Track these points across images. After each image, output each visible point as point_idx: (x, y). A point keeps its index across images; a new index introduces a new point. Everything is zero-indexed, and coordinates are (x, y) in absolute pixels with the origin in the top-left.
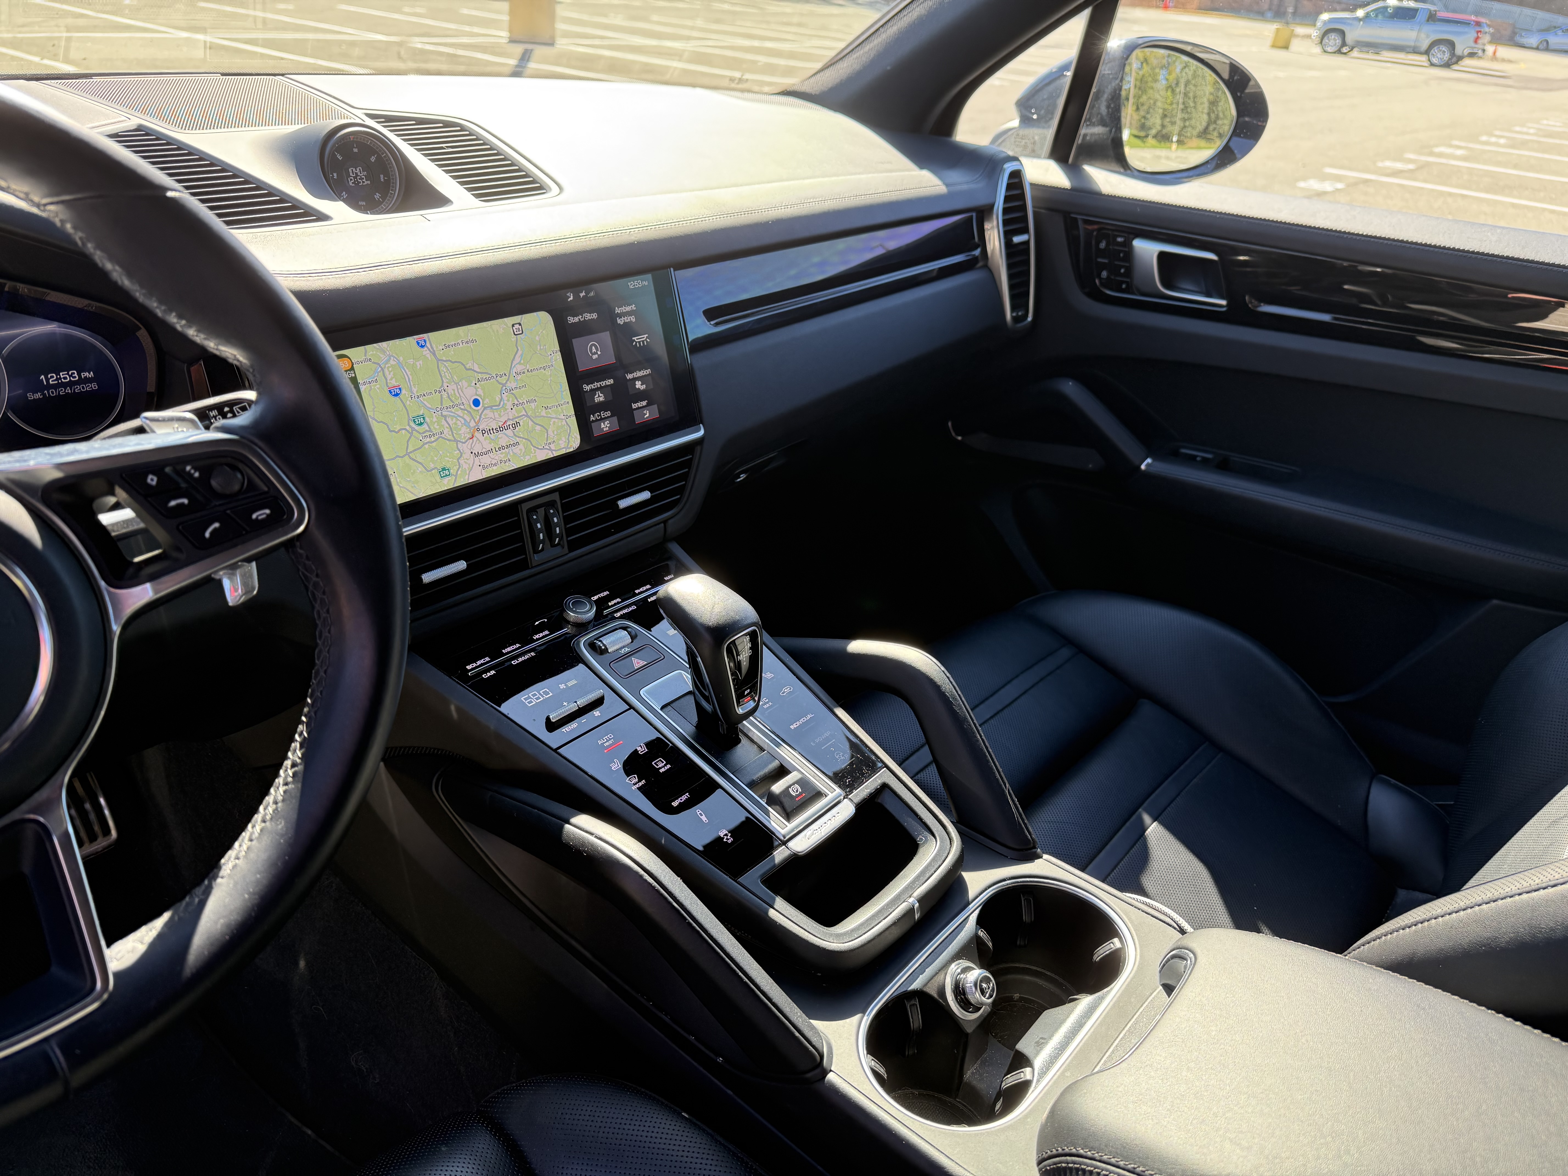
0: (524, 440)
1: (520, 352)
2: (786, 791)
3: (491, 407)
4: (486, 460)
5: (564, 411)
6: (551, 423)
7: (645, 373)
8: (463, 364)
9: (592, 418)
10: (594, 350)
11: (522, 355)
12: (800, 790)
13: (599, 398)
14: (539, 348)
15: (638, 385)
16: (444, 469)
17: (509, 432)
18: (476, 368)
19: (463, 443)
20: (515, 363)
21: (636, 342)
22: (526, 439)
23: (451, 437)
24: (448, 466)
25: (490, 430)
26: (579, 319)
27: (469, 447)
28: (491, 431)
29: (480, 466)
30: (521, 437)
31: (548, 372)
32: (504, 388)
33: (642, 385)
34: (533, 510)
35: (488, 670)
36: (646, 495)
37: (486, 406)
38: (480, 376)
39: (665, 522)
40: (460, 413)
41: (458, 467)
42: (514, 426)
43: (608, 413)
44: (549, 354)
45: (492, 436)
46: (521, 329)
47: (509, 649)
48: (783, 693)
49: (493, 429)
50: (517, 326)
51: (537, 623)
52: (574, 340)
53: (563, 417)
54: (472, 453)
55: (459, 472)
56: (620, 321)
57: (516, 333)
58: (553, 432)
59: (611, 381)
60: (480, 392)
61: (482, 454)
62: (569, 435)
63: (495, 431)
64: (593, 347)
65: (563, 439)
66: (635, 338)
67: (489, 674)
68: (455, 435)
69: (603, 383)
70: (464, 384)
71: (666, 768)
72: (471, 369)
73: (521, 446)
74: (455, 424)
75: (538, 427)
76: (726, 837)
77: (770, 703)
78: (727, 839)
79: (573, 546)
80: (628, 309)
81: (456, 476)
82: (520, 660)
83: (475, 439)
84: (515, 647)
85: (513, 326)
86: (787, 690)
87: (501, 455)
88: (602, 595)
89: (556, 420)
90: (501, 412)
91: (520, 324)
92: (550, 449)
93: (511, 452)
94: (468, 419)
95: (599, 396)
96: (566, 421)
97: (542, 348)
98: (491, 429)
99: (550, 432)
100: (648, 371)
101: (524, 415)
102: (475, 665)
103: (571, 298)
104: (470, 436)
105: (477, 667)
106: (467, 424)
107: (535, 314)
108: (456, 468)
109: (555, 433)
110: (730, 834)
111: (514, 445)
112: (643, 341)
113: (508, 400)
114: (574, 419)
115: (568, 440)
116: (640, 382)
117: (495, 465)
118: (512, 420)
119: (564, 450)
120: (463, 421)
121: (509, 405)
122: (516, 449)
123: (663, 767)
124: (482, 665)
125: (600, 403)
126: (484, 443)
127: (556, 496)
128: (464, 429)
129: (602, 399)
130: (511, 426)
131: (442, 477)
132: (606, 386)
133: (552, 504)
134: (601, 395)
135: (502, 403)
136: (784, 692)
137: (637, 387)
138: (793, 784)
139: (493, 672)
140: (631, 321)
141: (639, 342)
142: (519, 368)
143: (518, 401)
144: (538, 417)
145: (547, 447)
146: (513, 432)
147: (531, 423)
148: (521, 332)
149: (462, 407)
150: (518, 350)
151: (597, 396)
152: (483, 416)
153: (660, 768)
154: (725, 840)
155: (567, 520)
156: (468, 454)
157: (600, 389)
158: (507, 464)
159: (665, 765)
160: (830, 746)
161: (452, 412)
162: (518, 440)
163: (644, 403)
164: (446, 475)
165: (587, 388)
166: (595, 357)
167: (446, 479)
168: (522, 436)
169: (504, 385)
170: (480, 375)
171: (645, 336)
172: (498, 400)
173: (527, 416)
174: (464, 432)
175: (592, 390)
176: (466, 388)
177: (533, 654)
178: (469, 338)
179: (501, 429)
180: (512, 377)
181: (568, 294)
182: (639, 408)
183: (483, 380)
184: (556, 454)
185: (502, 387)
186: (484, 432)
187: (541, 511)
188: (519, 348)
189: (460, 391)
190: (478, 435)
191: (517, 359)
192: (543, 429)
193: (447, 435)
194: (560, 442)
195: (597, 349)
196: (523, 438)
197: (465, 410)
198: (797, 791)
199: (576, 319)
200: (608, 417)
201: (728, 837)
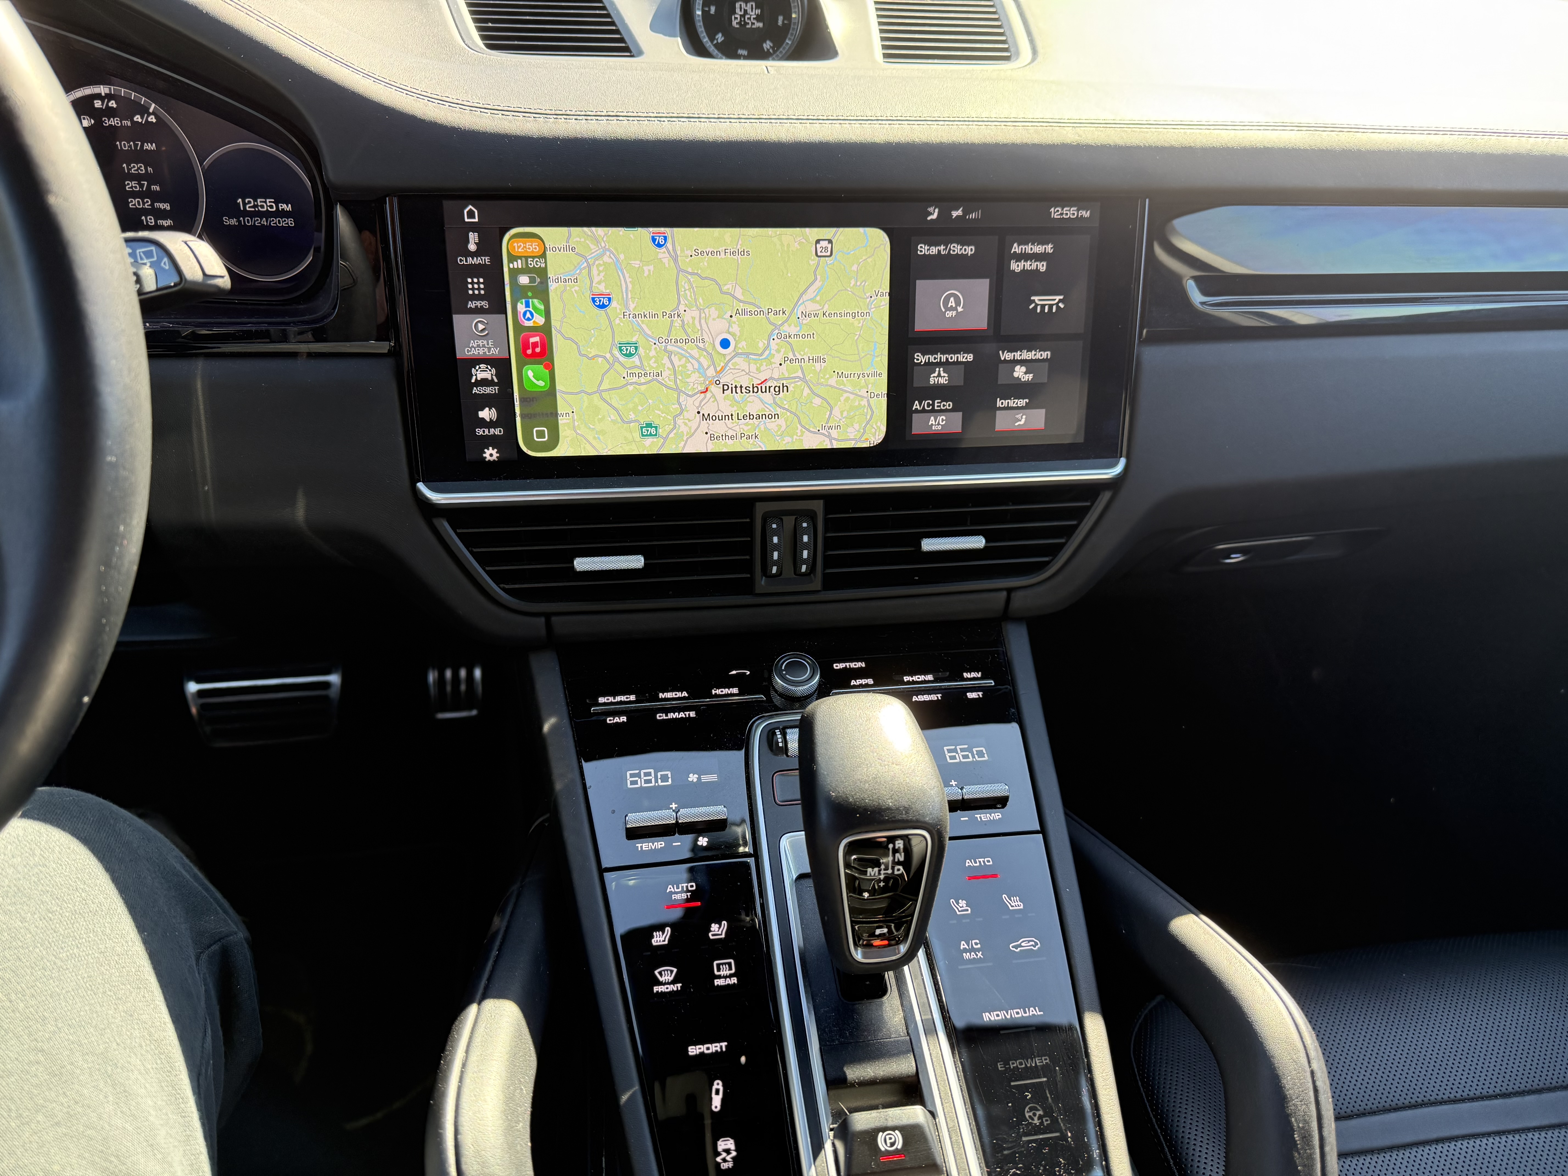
0: (788, 414)
1: (818, 284)
2: (871, 1135)
3: (747, 354)
4: (718, 427)
5: (870, 386)
6: (842, 399)
7: (1038, 356)
8: (717, 283)
9: (916, 405)
10: (952, 302)
11: (820, 289)
12: (899, 1145)
13: (940, 378)
14: (853, 282)
15: (1020, 372)
16: (649, 425)
17: (767, 397)
18: (738, 294)
19: (688, 395)
20: (805, 297)
21: (1037, 305)
22: (791, 412)
23: (671, 384)
24: (656, 422)
25: (736, 387)
26: (939, 251)
27: (697, 404)
28: (738, 390)
29: (706, 433)
30: (784, 409)
31: (857, 322)
32: (777, 331)
33: (1026, 373)
34: (778, 516)
35: (618, 713)
36: (978, 542)
37: (740, 351)
38: (741, 306)
39: (1010, 591)
40: (695, 352)
41: (671, 427)
42: (777, 389)
43: (949, 405)
44: (868, 294)
45: (738, 397)
46: (829, 249)
47: (669, 695)
48: (1016, 947)
49: (741, 387)
50: (824, 244)
51: (734, 672)
52: (919, 283)
53: (865, 395)
54: (699, 413)
55: (672, 435)
56: (1016, 266)
57: (819, 254)
58: (842, 413)
59: (970, 357)
60: (735, 329)
61: (715, 418)
62: (868, 423)
63: (744, 390)
64: (952, 299)
65: (857, 426)
66: (1036, 298)
67: (617, 720)
68: (678, 382)
69: (953, 358)
70: (713, 312)
71: (729, 981)
72: (730, 294)
73: (781, 421)
74: (684, 366)
75: (817, 401)
76: (724, 1155)
77: (980, 954)
78: (724, 1160)
79: (830, 583)
80: (1038, 249)
81: (665, 439)
82: (671, 716)
83: (708, 394)
84: (679, 694)
85: (818, 241)
86: (1026, 944)
87: (746, 427)
88: (853, 665)
89: (852, 396)
90: (761, 365)
91: (830, 241)
92: (829, 436)
93: (762, 427)
94: (705, 363)
95: (939, 375)
96: (868, 401)
97: (858, 283)
98: (739, 386)
99: (836, 412)
100: (1046, 355)
101: (798, 377)
102: (611, 699)
103: (934, 216)
104: (703, 389)
105: (612, 703)
106: (701, 370)
107: (861, 230)
108: (668, 428)
109: (845, 414)
110: (734, 1154)
111: (770, 417)
112: (1051, 306)
113: (778, 351)
114: (884, 401)
115: (864, 430)
116: (1024, 369)
117: (732, 437)
118: (777, 380)
119: (853, 442)
120: (696, 366)
121: (778, 358)
122: (772, 424)
123: (725, 977)
124: (621, 703)
125: (939, 388)
126: (723, 403)
127: (818, 506)
128: (695, 377)
129: (943, 381)
130: (772, 389)
131: (643, 435)
132: (957, 363)
133: (811, 516)
134: (942, 374)
135: (767, 352)
136: (1020, 946)
137: (1016, 375)
138: (893, 1129)
139: (624, 719)
140: (1037, 270)
141: (1043, 306)
142: (811, 307)
143: (794, 355)
144: (822, 384)
145: (823, 431)
146: (774, 399)
147: (807, 391)
148: (829, 254)
149: (701, 345)
150: (816, 279)
151: (936, 374)
152: (730, 365)
153: (719, 977)
154: (719, 1159)
155: (829, 544)
156: (691, 413)
157: (945, 364)
158: (751, 441)
159: (731, 976)
160: (1026, 1087)
161: (684, 350)
162: (779, 411)
163: (1022, 402)
164: (651, 435)
165: (920, 358)
166: (949, 314)
167: (649, 441)
168: (786, 407)
169: (776, 327)
170: (741, 304)
171: (1058, 298)
172: (761, 346)
173: (803, 379)
174: (695, 381)
175: (929, 364)
176: (714, 319)
177: (693, 714)
178: (739, 247)
179: (755, 389)
180: (794, 318)
181: (931, 209)
182: (1008, 408)
183: (744, 313)
184: (836, 445)
185: (773, 330)
186: (726, 388)
187: (789, 521)
188: (819, 277)
189: (703, 321)
190: (716, 390)
191: (810, 293)
192: (825, 404)
193: (667, 379)
194: (849, 430)
195: (958, 303)
196: (787, 410)
197: (705, 350)
198: (892, 1144)
199: (934, 250)
200: (946, 411)
201: (728, 1158)
